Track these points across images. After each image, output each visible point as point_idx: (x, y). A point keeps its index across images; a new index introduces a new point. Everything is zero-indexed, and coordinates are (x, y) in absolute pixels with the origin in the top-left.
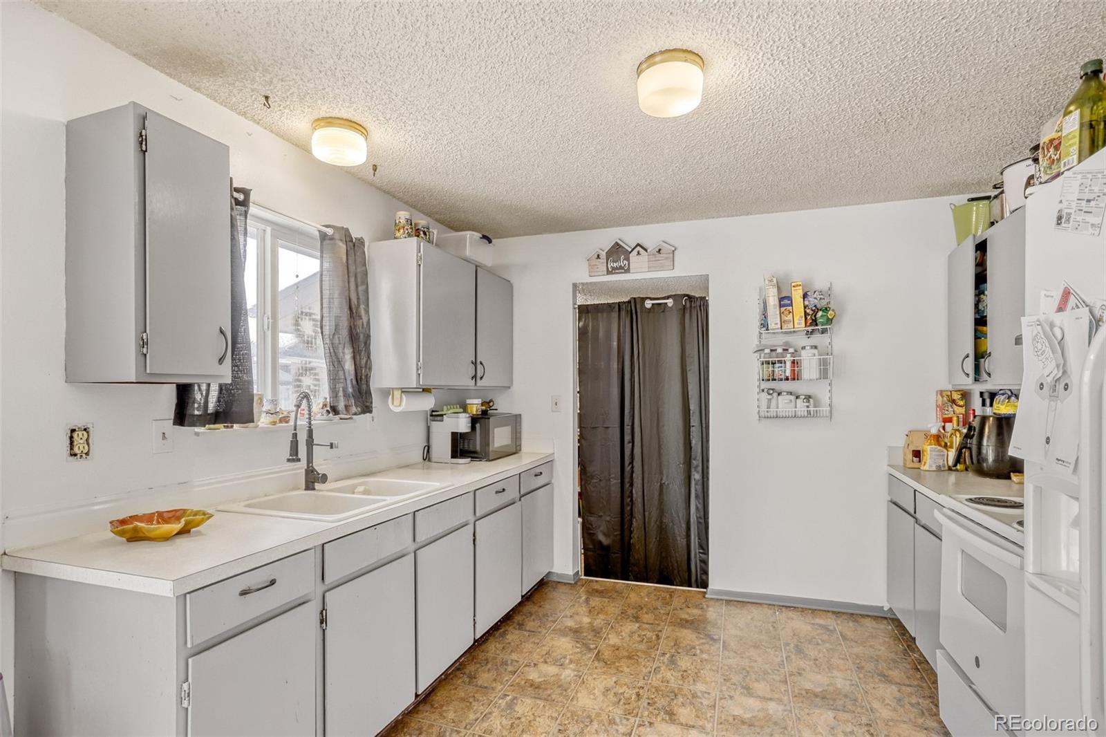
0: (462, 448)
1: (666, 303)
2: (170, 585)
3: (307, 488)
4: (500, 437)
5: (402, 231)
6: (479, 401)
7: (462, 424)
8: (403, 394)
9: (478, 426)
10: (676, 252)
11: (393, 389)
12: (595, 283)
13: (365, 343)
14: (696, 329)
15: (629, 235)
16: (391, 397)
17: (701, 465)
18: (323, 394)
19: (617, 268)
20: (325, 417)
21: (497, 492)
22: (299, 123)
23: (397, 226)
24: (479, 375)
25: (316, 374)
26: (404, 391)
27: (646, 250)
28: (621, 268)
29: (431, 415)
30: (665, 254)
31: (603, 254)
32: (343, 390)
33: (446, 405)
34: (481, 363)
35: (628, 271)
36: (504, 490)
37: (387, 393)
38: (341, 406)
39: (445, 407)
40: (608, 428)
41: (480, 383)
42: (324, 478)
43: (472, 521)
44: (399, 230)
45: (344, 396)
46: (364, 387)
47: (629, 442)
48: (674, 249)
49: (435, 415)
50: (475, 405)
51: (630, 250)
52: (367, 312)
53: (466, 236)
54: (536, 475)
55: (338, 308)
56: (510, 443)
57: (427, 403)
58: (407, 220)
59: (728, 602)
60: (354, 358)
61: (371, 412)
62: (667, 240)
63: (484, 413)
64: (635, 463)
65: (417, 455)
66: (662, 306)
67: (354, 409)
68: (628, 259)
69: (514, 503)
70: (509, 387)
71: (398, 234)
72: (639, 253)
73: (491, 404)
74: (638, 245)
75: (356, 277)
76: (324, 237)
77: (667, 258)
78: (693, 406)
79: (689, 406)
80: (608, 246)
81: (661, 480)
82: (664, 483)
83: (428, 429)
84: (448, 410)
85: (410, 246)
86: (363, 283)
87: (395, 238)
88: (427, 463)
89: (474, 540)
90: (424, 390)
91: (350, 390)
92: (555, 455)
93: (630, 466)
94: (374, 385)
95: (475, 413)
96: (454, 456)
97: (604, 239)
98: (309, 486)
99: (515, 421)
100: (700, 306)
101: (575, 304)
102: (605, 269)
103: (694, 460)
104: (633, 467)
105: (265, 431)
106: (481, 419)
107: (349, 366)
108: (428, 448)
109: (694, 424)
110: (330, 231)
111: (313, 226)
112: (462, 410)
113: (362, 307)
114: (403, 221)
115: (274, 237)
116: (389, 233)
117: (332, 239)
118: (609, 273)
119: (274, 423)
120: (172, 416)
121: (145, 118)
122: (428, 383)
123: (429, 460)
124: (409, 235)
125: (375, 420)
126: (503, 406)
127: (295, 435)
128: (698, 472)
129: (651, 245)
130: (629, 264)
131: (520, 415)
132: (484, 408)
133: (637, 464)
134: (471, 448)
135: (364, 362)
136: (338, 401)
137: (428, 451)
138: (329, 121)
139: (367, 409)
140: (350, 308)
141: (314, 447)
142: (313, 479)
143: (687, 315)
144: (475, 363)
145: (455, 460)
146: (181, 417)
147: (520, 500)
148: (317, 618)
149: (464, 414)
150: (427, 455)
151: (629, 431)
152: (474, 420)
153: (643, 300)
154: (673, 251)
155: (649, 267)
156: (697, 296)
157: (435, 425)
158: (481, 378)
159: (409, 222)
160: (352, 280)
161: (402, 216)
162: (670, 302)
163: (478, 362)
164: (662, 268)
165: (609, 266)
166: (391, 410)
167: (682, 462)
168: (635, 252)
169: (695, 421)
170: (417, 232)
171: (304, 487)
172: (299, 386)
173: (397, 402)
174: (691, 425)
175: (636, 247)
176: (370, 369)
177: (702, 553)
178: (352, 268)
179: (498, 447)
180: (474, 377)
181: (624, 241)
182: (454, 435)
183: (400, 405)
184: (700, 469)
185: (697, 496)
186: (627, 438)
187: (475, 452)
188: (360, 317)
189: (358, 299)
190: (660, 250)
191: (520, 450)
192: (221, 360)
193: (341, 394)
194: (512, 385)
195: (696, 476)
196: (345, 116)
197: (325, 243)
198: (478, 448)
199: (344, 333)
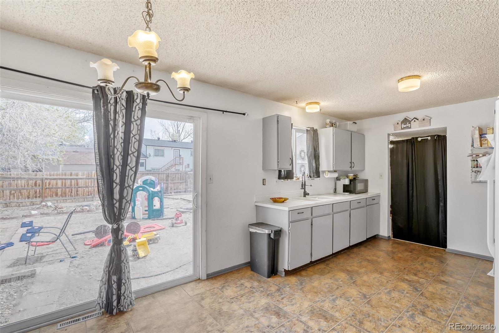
0: (347, 189)
1: (428, 139)
2: (288, 208)
3: (304, 197)
4: (360, 186)
5: (328, 125)
6: (353, 175)
7: (347, 182)
8: (329, 173)
9: (352, 182)
10: (431, 120)
11: (326, 171)
12: (397, 133)
13: (318, 159)
14: (441, 148)
15: (410, 115)
16: (325, 173)
17: (443, 200)
18: (307, 172)
19: (406, 127)
20: (308, 178)
21: (358, 203)
22: (303, 104)
23: (327, 124)
24: (352, 167)
25: (305, 167)
26: (329, 171)
27: (418, 120)
28: (407, 127)
29: (337, 179)
30: (427, 120)
31: (400, 123)
32: (313, 172)
33: (341, 176)
34: (353, 163)
35: (410, 128)
36: (360, 202)
37: (324, 172)
38: (312, 175)
39: (341, 177)
40: (402, 185)
41: (352, 169)
42: (308, 194)
43: (350, 210)
44: (327, 125)
45: (313, 173)
46: (318, 170)
47: (411, 190)
48: (430, 118)
49: (338, 179)
50: (351, 176)
51: (411, 120)
52: (318, 149)
53: (348, 123)
54: (373, 200)
55: (311, 149)
56: (363, 189)
57: (336, 175)
58: (329, 122)
59: (456, 254)
60: (315, 162)
61: (320, 177)
62: (428, 115)
63: (354, 179)
64: (414, 198)
65: (332, 191)
66: (426, 140)
67: (315, 176)
68: (410, 123)
69: (364, 207)
70: (364, 170)
71: (327, 126)
72: (415, 121)
73: (357, 176)
74: (414, 118)
75: (316, 140)
76: (307, 130)
77: (427, 122)
78: (440, 177)
79: (438, 177)
80: (402, 119)
81: (426, 205)
82: (427, 206)
83: (336, 183)
84: (342, 177)
85: (330, 130)
86: (317, 142)
87: (326, 127)
88: (335, 193)
89: (350, 216)
90: (335, 171)
91: (314, 171)
92: (381, 194)
93: (412, 199)
94: (321, 170)
95: (351, 178)
96: (344, 191)
97: (401, 117)
98: (305, 196)
99: (366, 182)
100: (443, 139)
101: (388, 141)
102: (401, 128)
103: (441, 198)
104: (413, 199)
105: (295, 182)
106: (353, 181)
107: (314, 165)
108: (335, 189)
109: (440, 184)
110: (309, 129)
111: (305, 128)
112: (346, 177)
113: (317, 148)
114: (328, 122)
115: (296, 132)
116: (324, 126)
117: (309, 131)
118: (402, 129)
119: (296, 180)
120: (278, 177)
121: (278, 117)
122: (337, 169)
123: (336, 193)
124: (330, 126)
125: (320, 180)
126: (361, 176)
127: (302, 183)
128: (442, 203)
129: (420, 117)
130: (411, 125)
131: (367, 180)
132: (354, 177)
133: (415, 199)
134: (350, 190)
135: (318, 163)
136: (311, 174)
137: (335, 190)
138: (311, 103)
139: (319, 177)
140: (314, 149)
141: (306, 186)
142: (306, 194)
143: (437, 143)
144: (351, 163)
145: (344, 193)
146: (280, 177)
147: (366, 207)
148: (310, 224)
149: (347, 179)
150: (335, 191)
151: (411, 186)
152: (351, 181)
153: (417, 138)
154: (430, 119)
155: (419, 126)
156: (442, 135)
157: (338, 182)
158: (353, 167)
159: (330, 122)
160: (315, 141)
161: (328, 121)
162: (429, 138)
163: (352, 162)
164: (425, 126)
165: (402, 127)
166: (325, 177)
167: (435, 198)
168: (413, 120)
169: (440, 183)
170: (332, 125)
171: (303, 196)
172: (301, 170)
173: (327, 175)
174: (439, 184)
175: (414, 119)
176: (320, 165)
177: (444, 234)
178: (315, 138)
179: (360, 190)
180: (351, 167)
181: (409, 117)
182: (344, 185)
183: (328, 176)
184: (443, 201)
185: (442, 212)
186: (410, 189)
187: (351, 191)
188: (317, 151)
189: (316, 146)
190: (424, 119)
191: (367, 191)
192: (290, 165)
193: (312, 172)
194: (365, 169)
195: (442, 204)
196: (314, 101)
197: (308, 132)
198: (352, 190)
199: (313, 156)
